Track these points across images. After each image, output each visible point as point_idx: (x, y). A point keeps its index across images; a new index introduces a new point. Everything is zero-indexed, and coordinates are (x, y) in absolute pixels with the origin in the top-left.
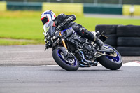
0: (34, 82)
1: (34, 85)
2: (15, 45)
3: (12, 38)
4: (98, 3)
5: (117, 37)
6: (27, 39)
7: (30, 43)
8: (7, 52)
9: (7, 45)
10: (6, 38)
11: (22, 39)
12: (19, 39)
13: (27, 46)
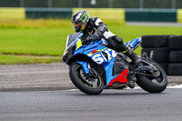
0: (62, 111)
1: (61, 114)
2: (36, 63)
3: (32, 54)
4: (144, 7)
5: (169, 51)
6: (53, 56)
7: (56, 61)
8: (26, 73)
9: (27, 63)
10: (25, 54)
11: (47, 55)
12: (42, 55)
13: (53, 64)
